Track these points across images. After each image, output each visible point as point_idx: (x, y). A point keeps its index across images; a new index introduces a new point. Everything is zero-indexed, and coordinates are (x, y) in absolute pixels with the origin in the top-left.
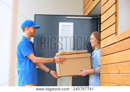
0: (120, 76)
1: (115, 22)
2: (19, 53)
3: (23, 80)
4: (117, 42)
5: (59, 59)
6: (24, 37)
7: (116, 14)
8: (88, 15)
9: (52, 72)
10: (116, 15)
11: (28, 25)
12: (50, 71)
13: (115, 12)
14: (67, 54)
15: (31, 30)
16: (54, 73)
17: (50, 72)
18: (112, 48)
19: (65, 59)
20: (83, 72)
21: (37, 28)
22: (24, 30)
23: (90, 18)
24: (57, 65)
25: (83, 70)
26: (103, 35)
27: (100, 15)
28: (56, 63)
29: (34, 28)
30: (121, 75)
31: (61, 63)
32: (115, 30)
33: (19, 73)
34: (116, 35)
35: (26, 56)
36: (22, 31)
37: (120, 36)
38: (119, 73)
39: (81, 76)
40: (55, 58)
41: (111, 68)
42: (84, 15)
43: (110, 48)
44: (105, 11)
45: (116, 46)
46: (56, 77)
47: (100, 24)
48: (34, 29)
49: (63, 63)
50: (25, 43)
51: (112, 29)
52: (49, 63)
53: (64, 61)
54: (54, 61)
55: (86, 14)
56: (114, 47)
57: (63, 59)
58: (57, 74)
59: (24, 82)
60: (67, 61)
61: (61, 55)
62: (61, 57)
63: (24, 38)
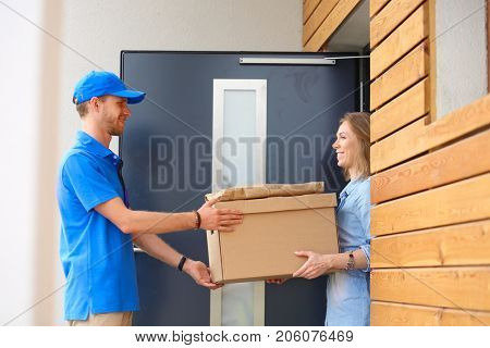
0: (446, 276)
1: (422, 74)
2: (68, 196)
3: (82, 299)
4: (434, 149)
5: (216, 217)
6: (85, 137)
7: (425, 43)
8: (321, 48)
9: (192, 266)
10: (427, 50)
11: (97, 89)
12: (184, 261)
13: (423, 37)
14: (247, 196)
15: (111, 108)
16: (200, 269)
17: (185, 266)
18: (413, 172)
19: (240, 216)
20: (307, 263)
21: (132, 101)
22: (83, 111)
23: (330, 62)
24: (212, 240)
25: (307, 257)
26: (378, 123)
27: (367, 50)
28: (208, 232)
29: (119, 100)
30: (451, 272)
31: (224, 231)
32: (423, 105)
33: (67, 272)
34: (428, 123)
35: (93, 209)
36: (77, 113)
37: (443, 126)
38: (443, 266)
39: (300, 280)
40: (204, 210)
41: (411, 246)
42: (307, 50)
43: (406, 174)
44: (385, 34)
45: (427, 163)
46: (207, 285)
47: (368, 82)
48: (120, 105)
49: (232, 231)
50: (86, 160)
51: (414, 102)
52: (180, 230)
53: (235, 224)
54: (199, 224)
55: (315, 46)
56: (422, 169)
57: (234, 216)
58: (209, 272)
59: (86, 304)
60: (247, 221)
61: (223, 199)
62: (224, 210)
63: (85, 140)
